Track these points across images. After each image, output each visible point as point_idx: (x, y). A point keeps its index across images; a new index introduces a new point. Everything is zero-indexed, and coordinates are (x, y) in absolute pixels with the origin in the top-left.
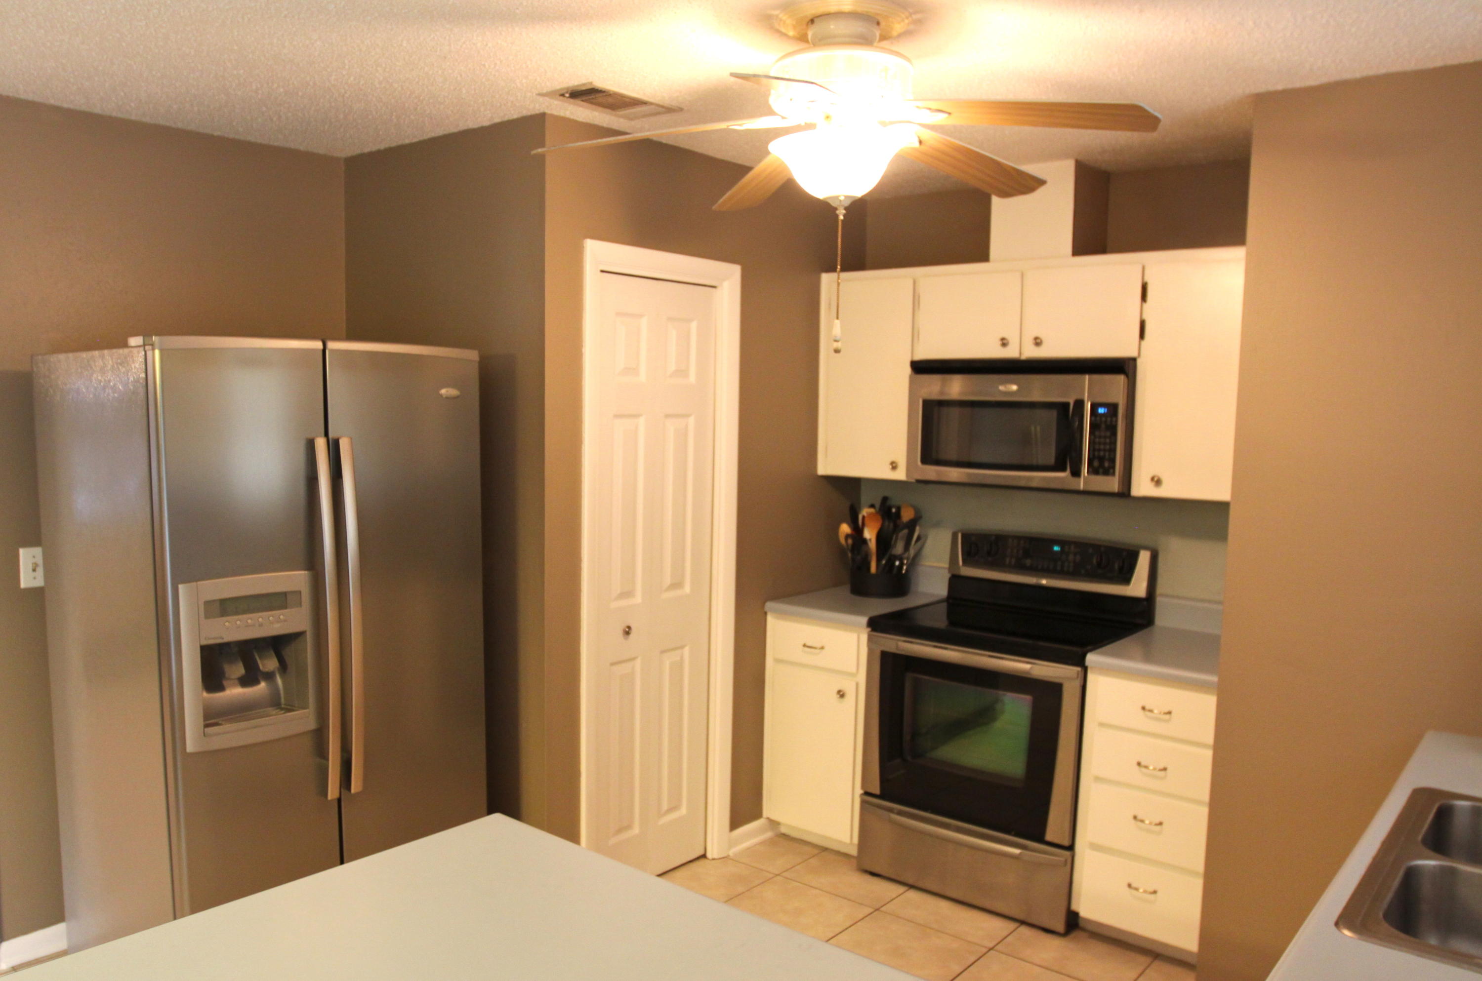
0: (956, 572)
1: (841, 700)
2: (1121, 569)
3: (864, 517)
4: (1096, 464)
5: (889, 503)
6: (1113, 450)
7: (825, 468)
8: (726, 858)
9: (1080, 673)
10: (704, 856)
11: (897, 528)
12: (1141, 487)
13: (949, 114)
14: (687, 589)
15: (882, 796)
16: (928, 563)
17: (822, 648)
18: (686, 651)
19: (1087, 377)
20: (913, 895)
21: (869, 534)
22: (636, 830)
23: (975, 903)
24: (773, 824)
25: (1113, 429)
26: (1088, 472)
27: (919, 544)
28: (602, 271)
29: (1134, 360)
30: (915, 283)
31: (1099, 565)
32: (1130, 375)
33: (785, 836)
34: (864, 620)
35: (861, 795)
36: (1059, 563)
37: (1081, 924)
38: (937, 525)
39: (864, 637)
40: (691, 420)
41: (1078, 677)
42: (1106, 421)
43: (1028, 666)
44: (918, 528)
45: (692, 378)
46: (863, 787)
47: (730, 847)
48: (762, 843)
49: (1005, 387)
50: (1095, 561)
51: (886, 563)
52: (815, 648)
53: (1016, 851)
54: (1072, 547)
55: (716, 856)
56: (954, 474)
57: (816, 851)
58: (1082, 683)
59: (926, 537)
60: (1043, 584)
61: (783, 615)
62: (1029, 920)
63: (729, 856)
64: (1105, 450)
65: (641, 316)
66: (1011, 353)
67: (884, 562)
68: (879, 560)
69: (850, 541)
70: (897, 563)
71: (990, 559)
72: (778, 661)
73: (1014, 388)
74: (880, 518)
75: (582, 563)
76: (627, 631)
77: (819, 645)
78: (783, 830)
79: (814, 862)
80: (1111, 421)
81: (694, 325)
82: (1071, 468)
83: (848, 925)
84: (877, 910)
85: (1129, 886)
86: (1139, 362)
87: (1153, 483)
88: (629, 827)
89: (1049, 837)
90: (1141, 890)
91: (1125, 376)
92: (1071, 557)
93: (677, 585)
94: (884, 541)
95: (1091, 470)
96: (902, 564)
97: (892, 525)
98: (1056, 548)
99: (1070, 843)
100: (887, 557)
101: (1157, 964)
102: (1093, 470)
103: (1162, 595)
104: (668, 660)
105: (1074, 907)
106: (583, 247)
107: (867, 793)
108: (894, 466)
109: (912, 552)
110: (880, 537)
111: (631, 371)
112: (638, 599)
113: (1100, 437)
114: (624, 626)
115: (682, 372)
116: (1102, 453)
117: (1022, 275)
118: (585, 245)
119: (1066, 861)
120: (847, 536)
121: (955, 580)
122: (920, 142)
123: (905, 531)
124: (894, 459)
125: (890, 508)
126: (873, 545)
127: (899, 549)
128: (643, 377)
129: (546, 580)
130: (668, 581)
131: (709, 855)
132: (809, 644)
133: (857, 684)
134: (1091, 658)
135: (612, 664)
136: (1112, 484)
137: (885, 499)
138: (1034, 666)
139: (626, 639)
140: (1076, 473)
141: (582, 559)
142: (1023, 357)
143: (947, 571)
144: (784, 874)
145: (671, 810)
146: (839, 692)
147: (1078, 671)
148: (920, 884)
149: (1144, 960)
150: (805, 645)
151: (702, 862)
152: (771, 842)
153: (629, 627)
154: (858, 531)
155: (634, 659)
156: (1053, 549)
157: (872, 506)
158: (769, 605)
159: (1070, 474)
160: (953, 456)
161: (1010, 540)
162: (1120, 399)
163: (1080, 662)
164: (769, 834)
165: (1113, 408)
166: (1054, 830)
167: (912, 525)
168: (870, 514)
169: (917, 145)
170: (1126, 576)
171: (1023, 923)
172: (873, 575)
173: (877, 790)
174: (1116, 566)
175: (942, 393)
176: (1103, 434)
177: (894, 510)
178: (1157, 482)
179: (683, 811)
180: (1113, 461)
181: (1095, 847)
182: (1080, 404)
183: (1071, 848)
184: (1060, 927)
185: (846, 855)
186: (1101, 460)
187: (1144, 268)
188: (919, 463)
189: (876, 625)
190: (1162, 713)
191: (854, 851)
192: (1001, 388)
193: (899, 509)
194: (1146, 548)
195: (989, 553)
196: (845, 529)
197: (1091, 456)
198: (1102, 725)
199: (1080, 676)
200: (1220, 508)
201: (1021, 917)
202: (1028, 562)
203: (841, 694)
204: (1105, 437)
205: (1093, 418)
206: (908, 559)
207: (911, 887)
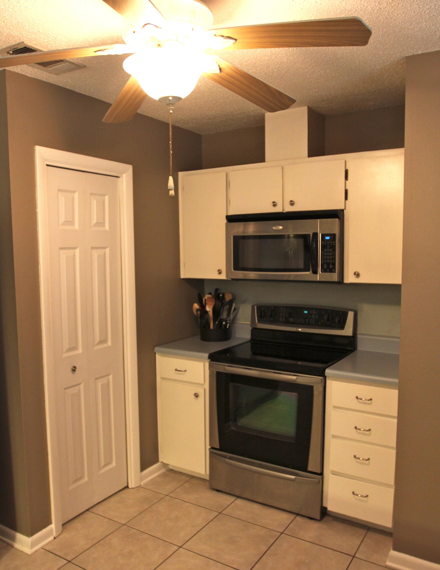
0: (254, 327)
1: (196, 398)
2: (339, 322)
3: (205, 299)
4: (325, 267)
5: (218, 292)
6: (334, 259)
7: (185, 274)
8: (140, 486)
9: (322, 380)
10: (127, 487)
11: (223, 305)
12: (350, 278)
13: (236, 40)
14: (110, 343)
15: (220, 449)
16: (239, 322)
17: (185, 371)
18: (111, 377)
19: (319, 220)
20: (239, 502)
21: (209, 309)
22: (86, 479)
23: (273, 505)
24: (165, 465)
25: (333, 247)
26: (321, 272)
27: (235, 312)
28: (47, 165)
29: (342, 211)
30: (227, 175)
31: (328, 320)
32: (341, 218)
33: (172, 471)
34: (206, 355)
35: (210, 448)
36: (307, 320)
37: (328, 513)
38: (244, 302)
39: (207, 364)
40: (108, 250)
41: (321, 382)
42: (330, 243)
43: (295, 377)
44: (234, 304)
45: (107, 227)
46: (210, 445)
47: (141, 480)
48: (159, 476)
49: (276, 227)
50: (325, 318)
51: (218, 323)
52: (181, 371)
53: (293, 477)
54: (314, 311)
55: (133, 487)
56: (252, 275)
57: (188, 479)
58: (324, 386)
59: (239, 308)
60: (300, 331)
61: (164, 354)
62: (301, 513)
63: (141, 485)
64: (330, 259)
65: (74, 192)
66: (278, 209)
67: (217, 323)
68: (214, 322)
69: (199, 313)
70: (224, 323)
71: (272, 319)
72: (163, 378)
73: (281, 227)
74: (213, 300)
75: (42, 332)
76: (74, 369)
77: (183, 370)
78: (171, 467)
79: (186, 485)
80: (332, 243)
81: (107, 197)
82: (312, 270)
83: (204, 524)
84: (220, 513)
85: (353, 493)
86: (345, 211)
87: (356, 276)
88: (81, 478)
89: (310, 469)
90: (359, 496)
91: (339, 219)
92: (313, 316)
93: (103, 341)
94: (216, 312)
95: (322, 270)
96: (226, 323)
97: (220, 303)
98: (306, 312)
99: (321, 471)
100: (218, 320)
101: (370, 534)
102: (324, 270)
103: (360, 334)
104: (99, 384)
105: (324, 505)
106: (35, 150)
107: (212, 448)
108: (220, 272)
109: (232, 317)
110: (214, 310)
111: (70, 222)
112: (80, 351)
113: (327, 252)
114: (72, 367)
115: (100, 224)
116: (328, 261)
117: (283, 168)
118: (35, 149)
119: (319, 481)
120: (197, 310)
121: (254, 331)
122: (220, 70)
123: (228, 306)
124: (219, 269)
125: (219, 294)
126: (211, 314)
127: (224, 315)
128: (77, 226)
129: (19, 344)
130: (97, 340)
131: (130, 486)
132: (178, 369)
133: (205, 390)
134: (328, 372)
135: (65, 389)
136: (334, 277)
137: (217, 290)
138: (298, 377)
139: (73, 374)
140: (315, 272)
141: (42, 331)
142: (285, 211)
143: (250, 326)
144: (171, 495)
145: (105, 466)
146: (195, 394)
147: (321, 379)
148: (243, 496)
149: (362, 532)
150: (176, 370)
151: (126, 490)
152: (163, 475)
153: (75, 367)
154: (203, 307)
155: (79, 384)
156: (304, 312)
157: (210, 294)
158: (157, 349)
159: (312, 273)
160: (251, 266)
161: (282, 309)
162: (337, 231)
163: (322, 374)
164: (163, 470)
165: (333, 236)
166: (312, 465)
167: (231, 302)
168: (208, 298)
169: (218, 72)
170: (342, 325)
171: (298, 514)
172: (212, 330)
173: (218, 446)
174: (337, 320)
175: (244, 232)
176: (328, 250)
177: (221, 295)
178: (357, 275)
179: (114, 464)
180: (334, 264)
181: (334, 473)
182: (315, 235)
183: (321, 474)
184: (318, 516)
185: (204, 480)
186: (328, 264)
187: (346, 161)
188: (233, 270)
189: (213, 358)
190: (367, 400)
191: (207, 478)
192: (274, 228)
193: (224, 295)
194: (351, 310)
195: (271, 316)
196: (196, 306)
197: (323, 263)
198: (335, 407)
199: (322, 381)
200: (396, 288)
201: (297, 512)
202: (291, 320)
203: (196, 396)
204: (330, 252)
205: (323, 242)
206: (229, 320)
207: (238, 497)
